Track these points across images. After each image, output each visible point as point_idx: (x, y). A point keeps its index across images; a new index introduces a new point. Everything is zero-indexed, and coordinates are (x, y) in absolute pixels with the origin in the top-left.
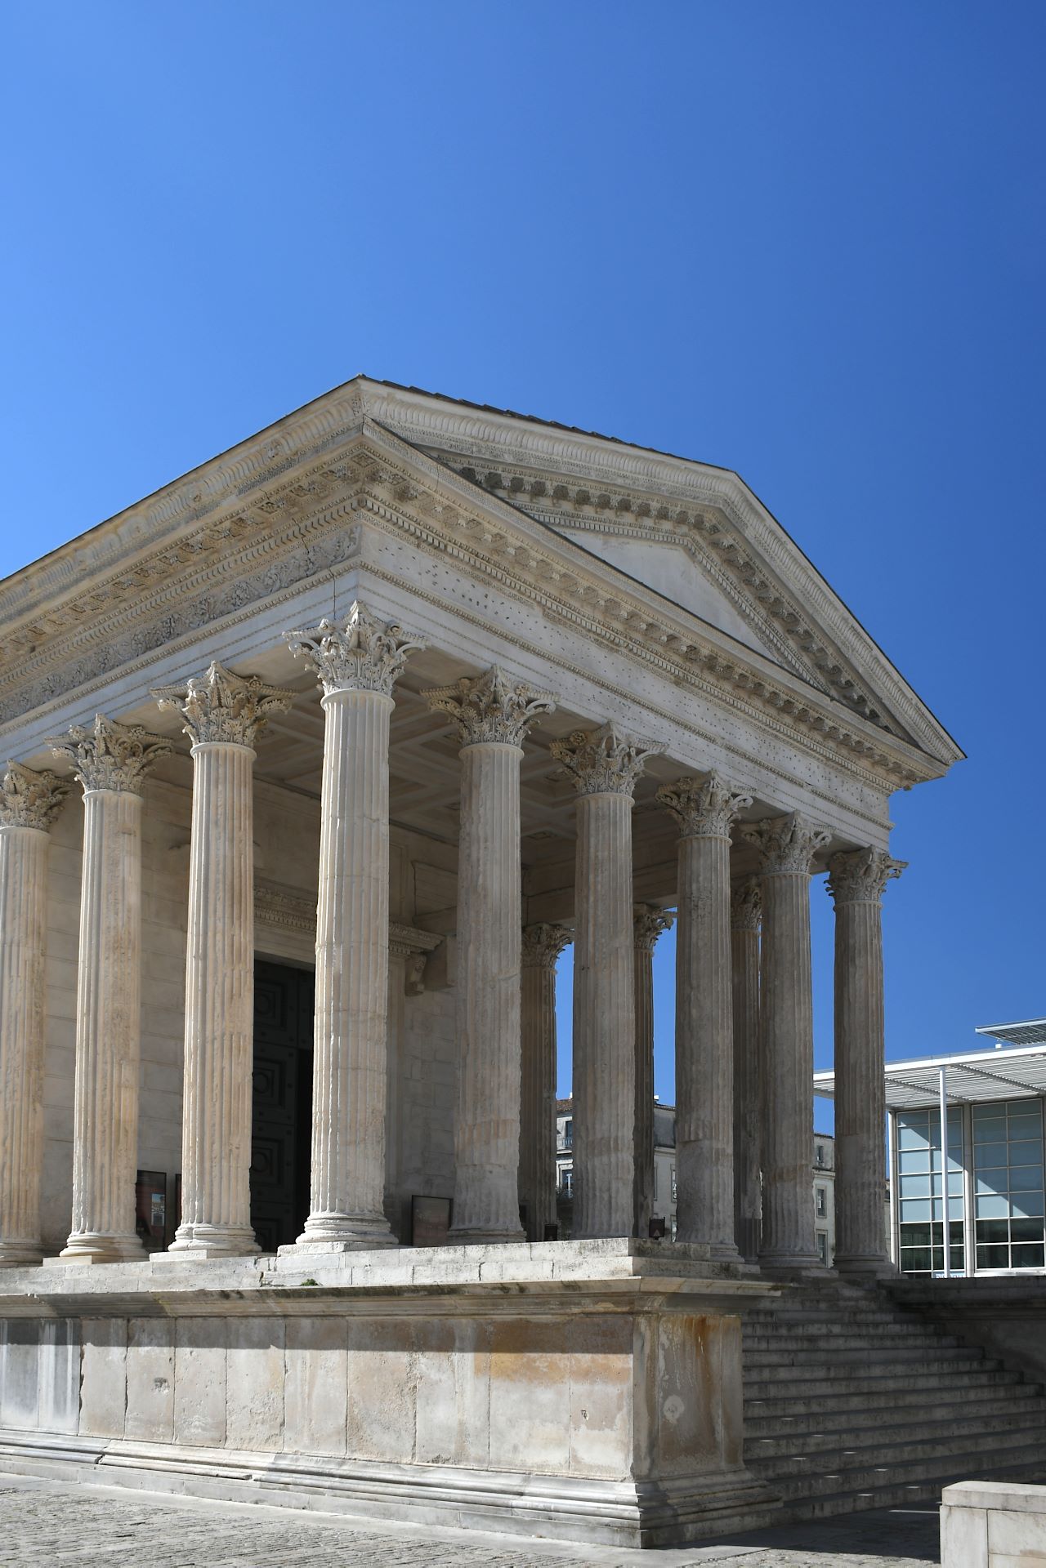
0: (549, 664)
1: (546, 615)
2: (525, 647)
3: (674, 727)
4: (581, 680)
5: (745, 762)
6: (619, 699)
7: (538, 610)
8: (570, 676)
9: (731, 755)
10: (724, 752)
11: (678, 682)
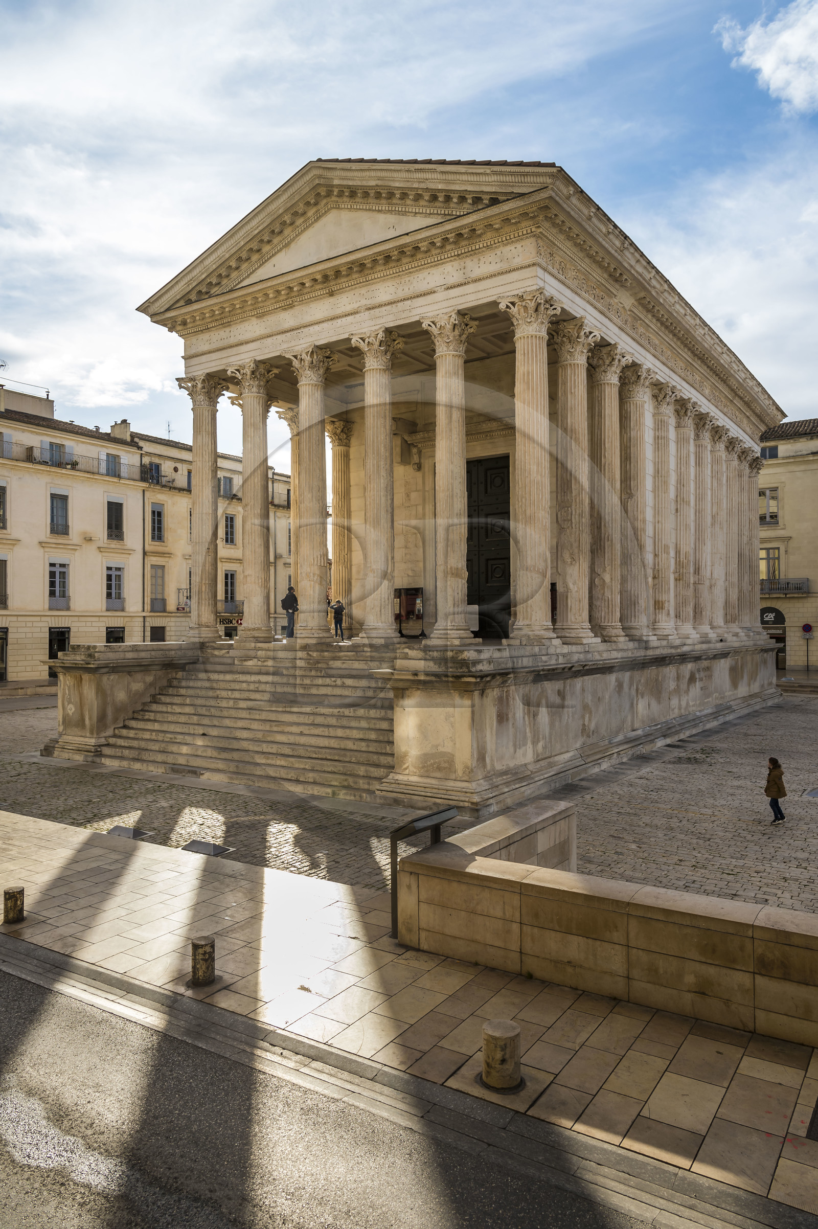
0: (259, 342)
1: (257, 317)
2: (247, 343)
3: (330, 323)
4: (274, 338)
5: (384, 308)
6: (295, 332)
7: (254, 319)
8: (269, 340)
9: (372, 312)
10: (367, 313)
11: (331, 294)
